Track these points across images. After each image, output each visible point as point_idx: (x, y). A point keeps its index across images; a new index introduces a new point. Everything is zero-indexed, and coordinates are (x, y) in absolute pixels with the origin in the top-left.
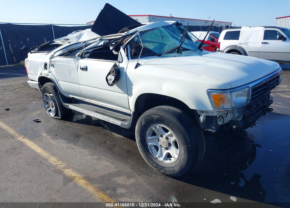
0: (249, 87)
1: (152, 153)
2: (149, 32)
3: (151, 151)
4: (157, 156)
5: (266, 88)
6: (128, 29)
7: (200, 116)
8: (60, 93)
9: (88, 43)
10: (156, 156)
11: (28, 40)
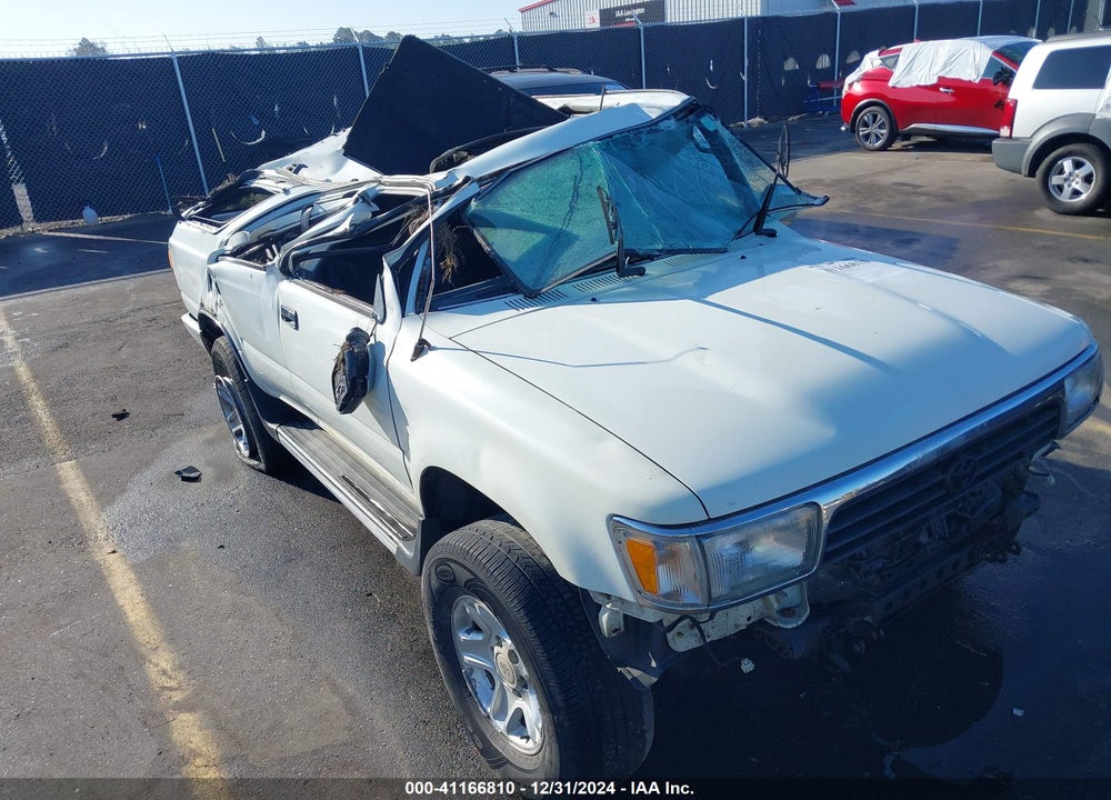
0: (815, 503)
1: (476, 694)
2: (530, 175)
3: (472, 687)
4: (489, 710)
5: (943, 481)
6: (465, 154)
7: (599, 607)
8: (251, 381)
9: (321, 210)
10: (485, 711)
11: (276, 109)
